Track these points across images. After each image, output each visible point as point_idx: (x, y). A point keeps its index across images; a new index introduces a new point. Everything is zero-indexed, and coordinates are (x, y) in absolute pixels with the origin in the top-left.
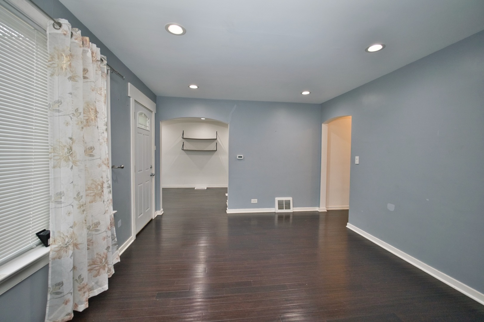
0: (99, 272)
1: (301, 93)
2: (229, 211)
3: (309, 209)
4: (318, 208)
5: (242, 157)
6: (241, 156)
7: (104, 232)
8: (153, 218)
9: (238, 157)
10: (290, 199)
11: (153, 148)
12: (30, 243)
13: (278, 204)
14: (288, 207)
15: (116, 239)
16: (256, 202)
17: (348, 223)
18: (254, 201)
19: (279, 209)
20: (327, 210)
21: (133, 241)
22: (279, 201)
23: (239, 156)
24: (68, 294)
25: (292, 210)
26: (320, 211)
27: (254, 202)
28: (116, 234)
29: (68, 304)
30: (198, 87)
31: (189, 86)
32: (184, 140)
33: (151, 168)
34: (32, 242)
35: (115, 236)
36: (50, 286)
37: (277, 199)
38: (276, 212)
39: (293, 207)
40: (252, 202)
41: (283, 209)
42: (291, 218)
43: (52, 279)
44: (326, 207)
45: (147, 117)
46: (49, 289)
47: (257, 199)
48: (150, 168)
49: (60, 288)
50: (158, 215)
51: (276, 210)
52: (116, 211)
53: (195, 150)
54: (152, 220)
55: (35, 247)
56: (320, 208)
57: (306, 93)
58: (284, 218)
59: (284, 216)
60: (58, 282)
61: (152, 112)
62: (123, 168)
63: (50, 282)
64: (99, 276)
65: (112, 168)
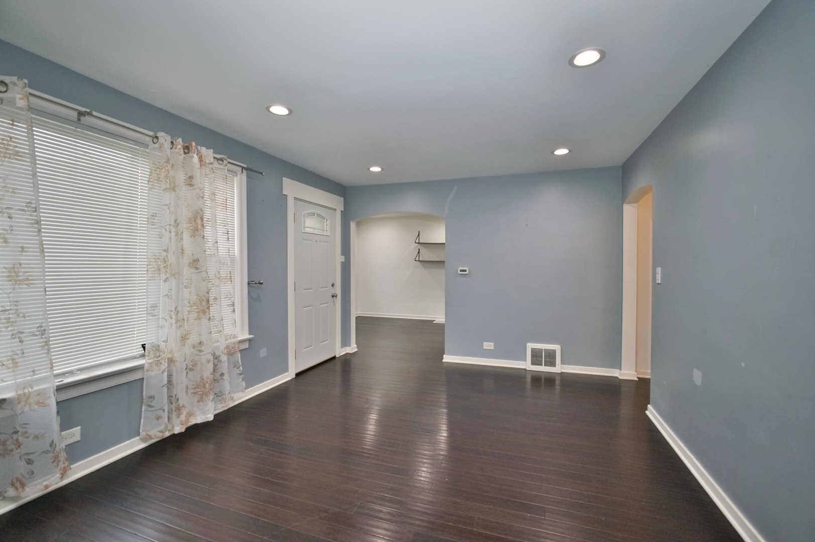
0: (202, 398)
1: (553, 153)
2: (447, 359)
3: (595, 372)
4: (618, 370)
5: (465, 271)
6: (465, 269)
7: (208, 353)
8: (337, 356)
9: (459, 271)
10: (556, 347)
11: (340, 259)
12: (134, 352)
13: (532, 355)
14: (551, 362)
15: (241, 368)
16: (492, 348)
17: (649, 405)
18: (489, 346)
19: (533, 364)
20: (638, 378)
21: (289, 379)
22: (533, 350)
23: (462, 269)
24: (159, 409)
25: (559, 368)
26: (620, 378)
27: (489, 348)
28: (242, 362)
29: (160, 420)
30: (382, 169)
31: (369, 169)
32: (419, 246)
33: (333, 285)
34: (136, 352)
35: (241, 364)
36: (144, 397)
37: (531, 346)
38: (527, 369)
39: (563, 363)
40: (485, 347)
41: (542, 365)
42: (558, 382)
43: (146, 390)
44: (636, 372)
45: (324, 218)
46: (144, 400)
47: (493, 343)
48: (331, 286)
49: (152, 402)
50: (347, 353)
51: (526, 365)
52: (253, 336)
53: (437, 261)
54: (334, 358)
55: (139, 358)
56: (622, 372)
57: (561, 152)
58: (543, 381)
59: (543, 378)
60: (151, 395)
61: (335, 210)
62: (262, 283)
63: (144, 394)
64: (202, 402)
65: (249, 284)
